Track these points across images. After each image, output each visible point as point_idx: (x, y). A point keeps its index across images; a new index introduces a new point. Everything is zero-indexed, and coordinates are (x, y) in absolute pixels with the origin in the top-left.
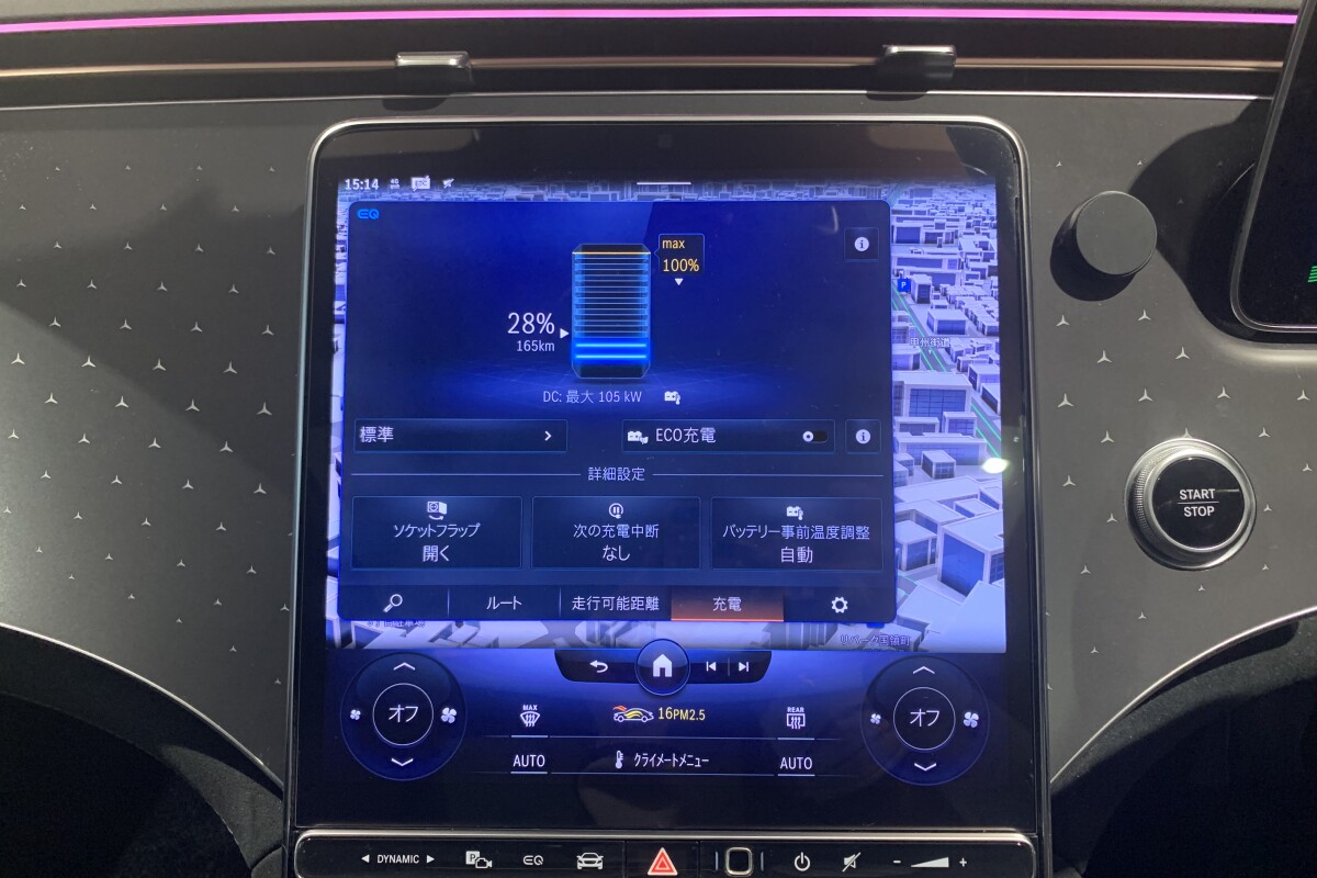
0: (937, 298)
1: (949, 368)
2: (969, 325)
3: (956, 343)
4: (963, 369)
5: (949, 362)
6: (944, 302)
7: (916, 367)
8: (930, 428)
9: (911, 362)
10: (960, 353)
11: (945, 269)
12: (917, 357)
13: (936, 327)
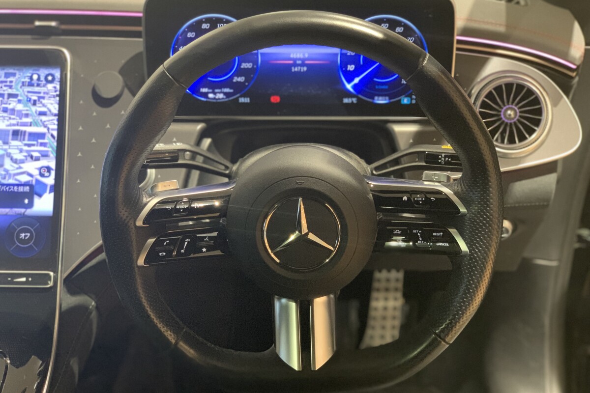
0: (39, 104)
1: (41, 126)
2: (48, 113)
3: (44, 118)
4: (45, 126)
5: (41, 124)
6: (41, 105)
7: (31, 125)
8: (33, 145)
9: (29, 124)
10: (45, 122)
11: (42, 95)
12: (31, 123)
13: (38, 113)
